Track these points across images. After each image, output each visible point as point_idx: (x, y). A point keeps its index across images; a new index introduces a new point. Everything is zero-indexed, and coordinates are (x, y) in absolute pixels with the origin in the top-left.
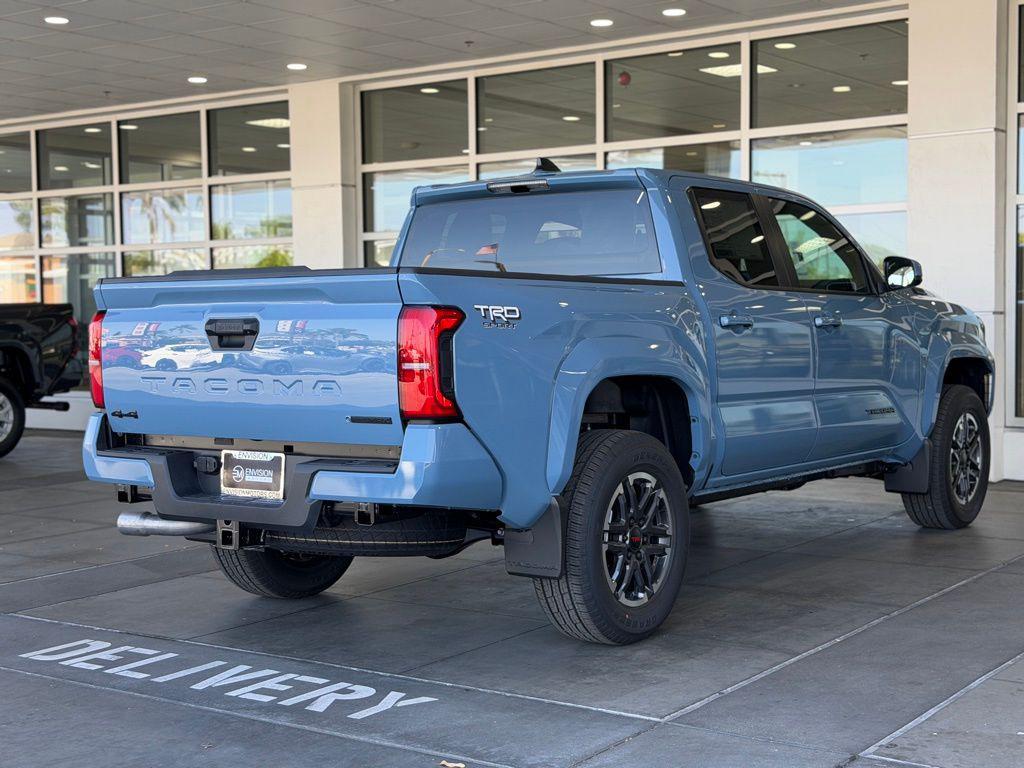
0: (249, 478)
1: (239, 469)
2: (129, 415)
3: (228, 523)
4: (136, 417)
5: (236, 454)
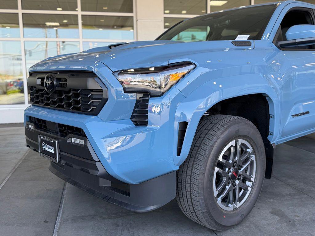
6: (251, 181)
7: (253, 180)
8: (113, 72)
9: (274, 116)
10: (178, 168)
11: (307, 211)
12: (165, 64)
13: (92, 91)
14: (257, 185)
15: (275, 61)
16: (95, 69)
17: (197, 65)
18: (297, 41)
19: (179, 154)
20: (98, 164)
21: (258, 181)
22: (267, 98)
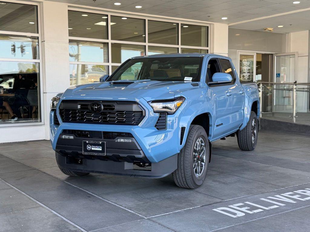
6: (204, 162)
7: (205, 161)
8: (148, 102)
9: (212, 125)
10: (179, 152)
11: (231, 179)
12: (173, 97)
13: (135, 112)
14: (206, 164)
15: (215, 94)
16: (137, 100)
17: (186, 98)
18: (218, 82)
19: (181, 144)
20: (141, 152)
21: (207, 162)
22: (209, 115)
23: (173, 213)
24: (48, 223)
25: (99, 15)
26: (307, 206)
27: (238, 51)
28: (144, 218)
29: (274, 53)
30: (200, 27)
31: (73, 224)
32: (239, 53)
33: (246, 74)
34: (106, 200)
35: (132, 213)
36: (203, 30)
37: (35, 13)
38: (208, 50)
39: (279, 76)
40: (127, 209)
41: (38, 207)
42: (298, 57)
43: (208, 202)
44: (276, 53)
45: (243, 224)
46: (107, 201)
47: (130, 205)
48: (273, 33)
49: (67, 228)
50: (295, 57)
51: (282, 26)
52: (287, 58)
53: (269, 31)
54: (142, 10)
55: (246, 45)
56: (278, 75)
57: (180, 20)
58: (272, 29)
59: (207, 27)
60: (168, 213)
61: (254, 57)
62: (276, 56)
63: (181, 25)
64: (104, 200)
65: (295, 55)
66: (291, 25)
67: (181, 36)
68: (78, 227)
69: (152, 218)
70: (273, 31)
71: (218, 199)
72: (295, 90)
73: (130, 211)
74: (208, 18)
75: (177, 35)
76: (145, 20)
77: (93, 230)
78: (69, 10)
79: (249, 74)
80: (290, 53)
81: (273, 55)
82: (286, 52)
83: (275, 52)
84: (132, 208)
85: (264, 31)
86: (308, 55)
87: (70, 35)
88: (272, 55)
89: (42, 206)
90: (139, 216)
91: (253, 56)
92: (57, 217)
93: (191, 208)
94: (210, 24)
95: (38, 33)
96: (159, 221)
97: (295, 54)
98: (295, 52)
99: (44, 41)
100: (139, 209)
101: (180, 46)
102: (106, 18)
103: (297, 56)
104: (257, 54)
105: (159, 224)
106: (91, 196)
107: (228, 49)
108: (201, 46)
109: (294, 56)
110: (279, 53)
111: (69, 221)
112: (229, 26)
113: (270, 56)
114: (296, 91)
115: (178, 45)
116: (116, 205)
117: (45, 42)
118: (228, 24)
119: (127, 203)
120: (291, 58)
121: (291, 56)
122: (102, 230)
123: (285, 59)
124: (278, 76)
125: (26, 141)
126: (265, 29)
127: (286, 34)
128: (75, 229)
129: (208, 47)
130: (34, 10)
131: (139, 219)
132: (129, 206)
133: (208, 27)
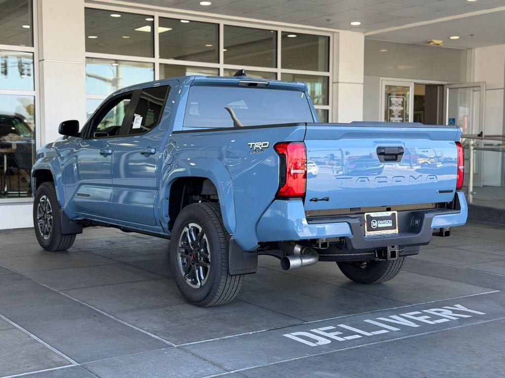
0: (380, 226)
1: (375, 222)
2: (323, 200)
3: (393, 247)
4: (327, 200)
5: (372, 215)
23: (220, 340)
24: (21, 351)
25: (139, 16)
26: (434, 332)
27: (381, 78)
28: (172, 346)
29: (446, 83)
30: (315, 38)
31: (60, 353)
32: (385, 83)
33: (396, 119)
34: (120, 321)
35: (157, 339)
36: (321, 42)
37: (29, 11)
38: (328, 77)
39: (454, 122)
40: (149, 334)
41: (10, 329)
42: (486, 90)
43: (280, 325)
44: (449, 83)
45: (321, 355)
46: (122, 322)
47: (155, 327)
48: (442, 48)
49: (49, 359)
50: (480, 90)
51: (458, 37)
52: (468, 92)
53: (435, 46)
54: (213, 8)
55: (401, 67)
56: (451, 121)
57: (279, 26)
58: (441, 42)
59: (327, 39)
60: (211, 340)
61: (410, 90)
62: (449, 89)
63: (282, 34)
64: (117, 320)
65: (480, 86)
66: (472, 35)
67: (282, 52)
68: (66, 357)
69: (185, 345)
70: (443, 45)
71: (298, 320)
72: (472, 148)
73: (153, 336)
74: (328, 23)
75: (275, 50)
76: (219, 25)
77: (89, 361)
78: (86, 8)
79: (401, 119)
80: (474, 82)
81: (445, 86)
82: (467, 81)
83: (447, 81)
84: (158, 332)
85: (427, 45)
86: (503, 87)
87: (87, 50)
88: (442, 86)
89: (16, 328)
90: (165, 343)
91: (409, 87)
92: (37, 343)
93: (251, 333)
94: (333, 33)
95: (33, 46)
96: (194, 351)
97: (481, 84)
98: (480, 82)
99: (43, 60)
100: (168, 333)
101: (279, 70)
102: (151, 21)
103: (483, 88)
104: (415, 84)
105: (193, 354)
106: (97, 315)
107: (365, 75)
108: (317, 71)
109: (478, 88)
110: (454, 84)
111: (54, 350)
112: (365, 37)
113: (439, 88)
114: (474, 149)
115: (277, 67)
116: (134, 327)
117: (44, 62)
118: (364, 33)
119: (152, 325)
120: (475, 92)
121: (476, 89)
122: (102, 362)
123: (465, 93)
124: (451, 123)
125: (10, 229)
126: (429, 41)
127: (468, 50)
128: (61, 360)
129: (328, 71)
130: (28, 5)
131: (164, 348)
132: (155, 329)
133: (329, 37)
